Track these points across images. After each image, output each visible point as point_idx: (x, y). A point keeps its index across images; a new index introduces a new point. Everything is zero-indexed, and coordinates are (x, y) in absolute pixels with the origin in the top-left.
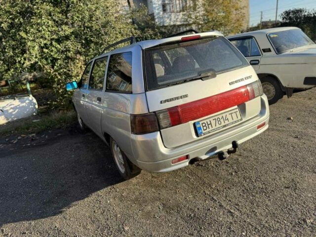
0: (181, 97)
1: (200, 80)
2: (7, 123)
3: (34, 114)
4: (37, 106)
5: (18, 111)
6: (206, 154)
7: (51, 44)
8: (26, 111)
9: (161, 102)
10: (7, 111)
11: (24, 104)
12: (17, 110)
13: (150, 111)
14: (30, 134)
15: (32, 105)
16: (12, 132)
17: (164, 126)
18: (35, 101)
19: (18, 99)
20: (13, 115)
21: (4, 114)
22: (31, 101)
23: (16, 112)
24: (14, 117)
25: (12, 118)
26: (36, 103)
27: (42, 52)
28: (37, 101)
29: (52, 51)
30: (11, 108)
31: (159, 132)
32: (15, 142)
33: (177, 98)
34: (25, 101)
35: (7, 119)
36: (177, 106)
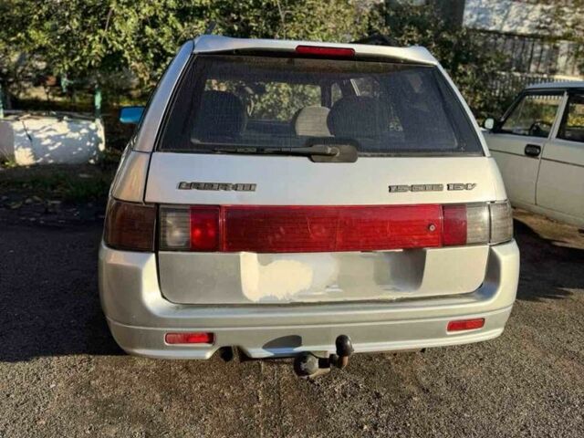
0: (235, 187)
1: (305, 159)
2: (32, 166)
3: (92, 161)
4: (102, 147)
5: (60, 147)
6: (266, 346)
7: (165, 20)
8: (76, 150)
9: (180, 186)
10: (40, 140)
11: (76, 135)
12: (59, 144)
13: (147, 200)
14: (52, 199)
15: (91, 141)
16: (24, 185)
17: (170, 244)
18: (101, 134)
19: (68, 122)
20: (48, 152)
21: (31, 146)
22: (92, 133)
23: (56, 147)
24: (50, 158)
25: (45, 158)
26: (103, 139)
27: (142, 31)
28: (106, 136)
29: (162, 35)
30: (49, 137)
31: (154, 255)
32: (14, 207)
33: (225, 187)
34: (81, 129)
35: (36, 158)
36: (219, 206)
